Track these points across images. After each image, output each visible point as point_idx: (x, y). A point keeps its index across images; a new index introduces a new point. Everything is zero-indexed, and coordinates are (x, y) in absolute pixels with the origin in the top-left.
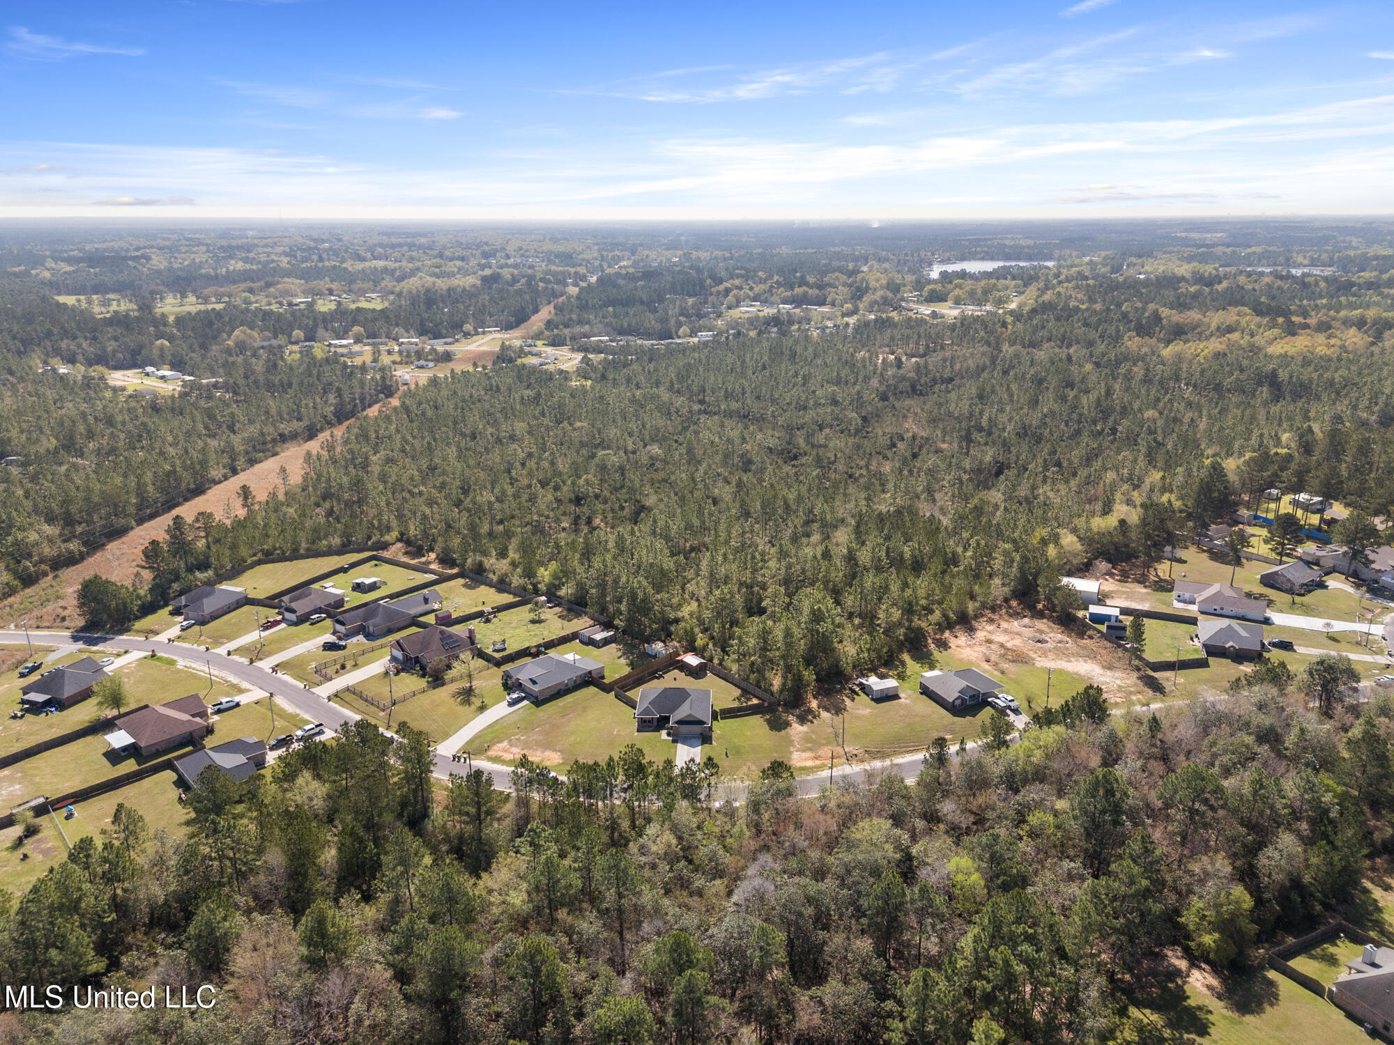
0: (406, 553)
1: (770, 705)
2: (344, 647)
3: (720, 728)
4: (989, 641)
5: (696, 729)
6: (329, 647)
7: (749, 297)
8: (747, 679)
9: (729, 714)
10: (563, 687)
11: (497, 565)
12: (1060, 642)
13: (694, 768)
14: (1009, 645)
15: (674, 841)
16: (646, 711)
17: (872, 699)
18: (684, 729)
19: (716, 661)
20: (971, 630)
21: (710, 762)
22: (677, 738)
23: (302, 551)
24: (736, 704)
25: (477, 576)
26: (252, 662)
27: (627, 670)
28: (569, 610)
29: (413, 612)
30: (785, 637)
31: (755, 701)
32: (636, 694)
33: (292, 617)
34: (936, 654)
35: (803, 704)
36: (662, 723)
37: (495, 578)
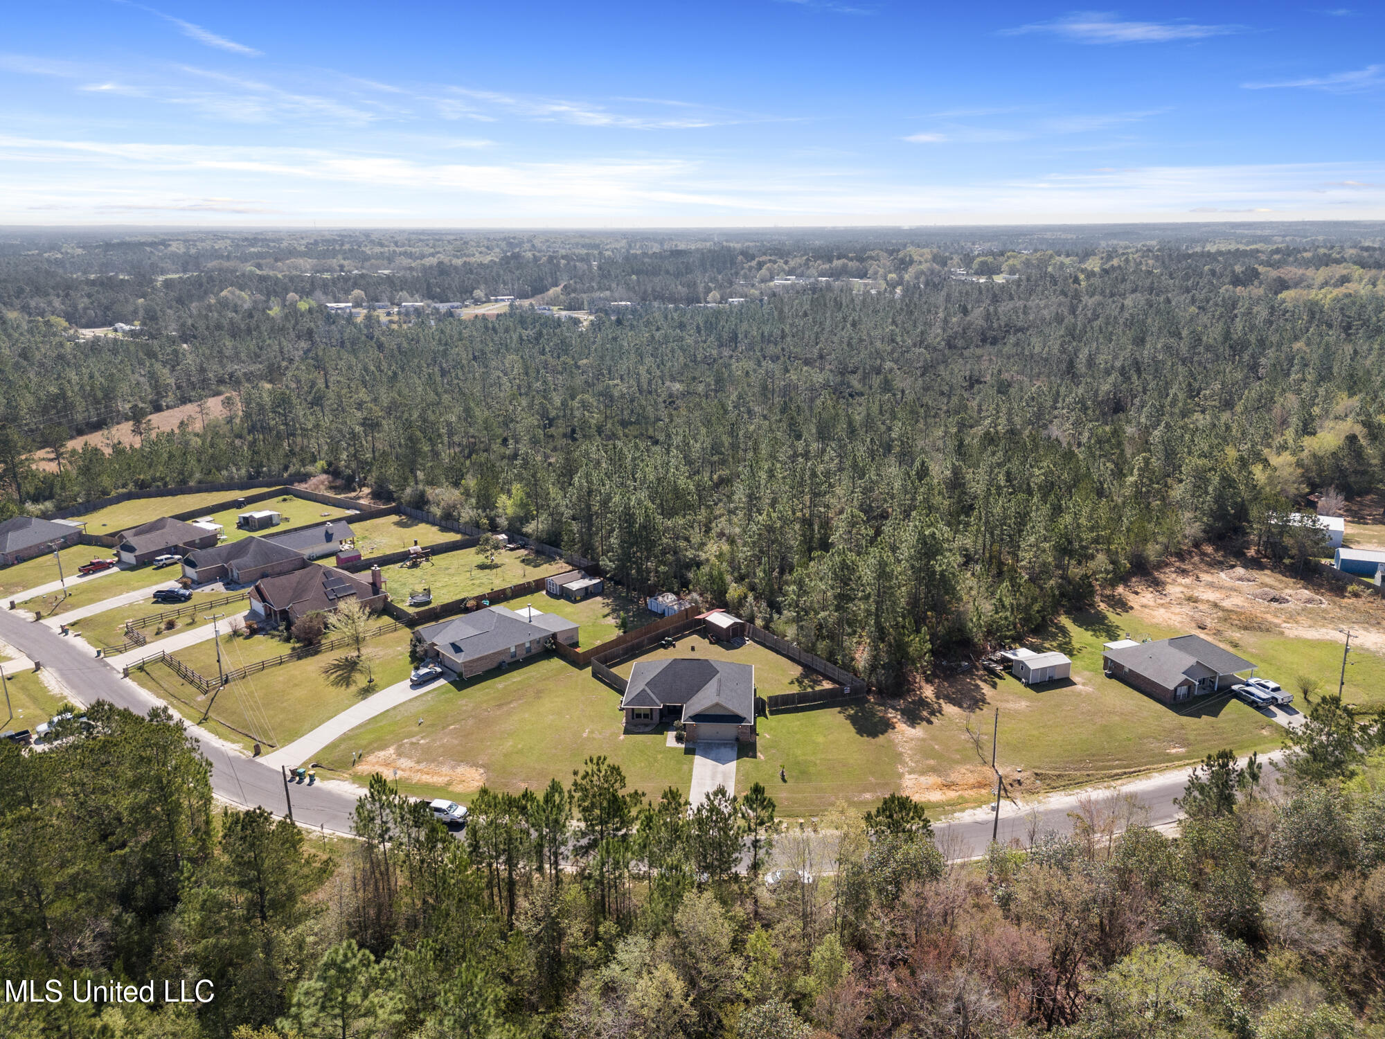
0: (331, 488)
1: (855, 691)
2: (188, 598)
3: (769, 729)
4: (1191, 599)
5: (729, 730)
6: (165, 597)
7: (783, 270)
8: (812, 649)
9: (782, 705)
10: (508, 660)
11: (443, 495)
12: (1309, 601)
13: (726, 809)
14: (1227, 604)
15: (678, 986)
16: (641, 697)
17: (1027, 685)
18: (706, 729)
19: (759, 622)
20: (1157, 585)
21: (757, 796)
22: (693, 746)
23: (192, 484)
24: (795, 689)
25: (415, 511)
26: (39, 617)
27: (616, 633)
28: (538, 553)
29: (306, 552)
30: (879, 577)
31: (827, 685)
32: (625, 671)
33: (128, 557)
34: (1112, 617)
35: (909, 691)
36: (666, 718)
37: (437, 511)
